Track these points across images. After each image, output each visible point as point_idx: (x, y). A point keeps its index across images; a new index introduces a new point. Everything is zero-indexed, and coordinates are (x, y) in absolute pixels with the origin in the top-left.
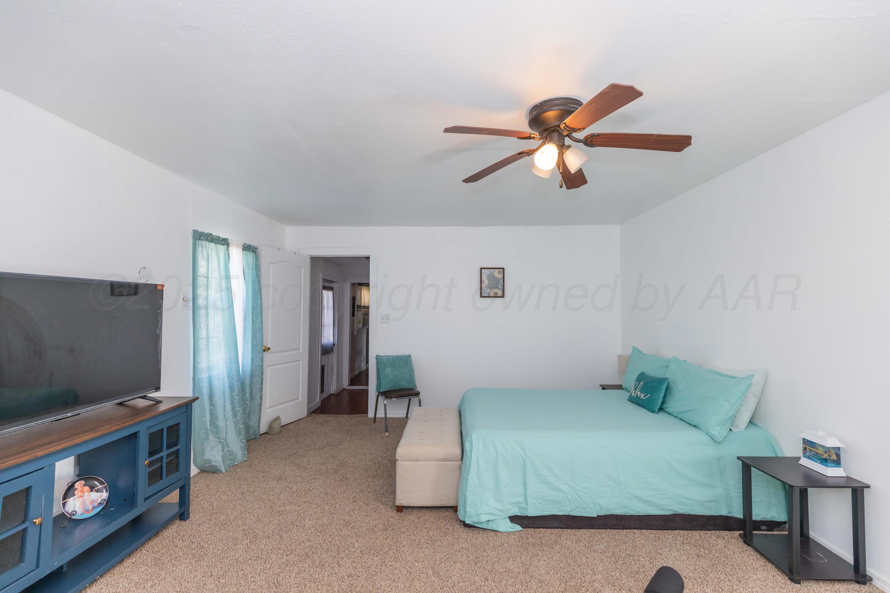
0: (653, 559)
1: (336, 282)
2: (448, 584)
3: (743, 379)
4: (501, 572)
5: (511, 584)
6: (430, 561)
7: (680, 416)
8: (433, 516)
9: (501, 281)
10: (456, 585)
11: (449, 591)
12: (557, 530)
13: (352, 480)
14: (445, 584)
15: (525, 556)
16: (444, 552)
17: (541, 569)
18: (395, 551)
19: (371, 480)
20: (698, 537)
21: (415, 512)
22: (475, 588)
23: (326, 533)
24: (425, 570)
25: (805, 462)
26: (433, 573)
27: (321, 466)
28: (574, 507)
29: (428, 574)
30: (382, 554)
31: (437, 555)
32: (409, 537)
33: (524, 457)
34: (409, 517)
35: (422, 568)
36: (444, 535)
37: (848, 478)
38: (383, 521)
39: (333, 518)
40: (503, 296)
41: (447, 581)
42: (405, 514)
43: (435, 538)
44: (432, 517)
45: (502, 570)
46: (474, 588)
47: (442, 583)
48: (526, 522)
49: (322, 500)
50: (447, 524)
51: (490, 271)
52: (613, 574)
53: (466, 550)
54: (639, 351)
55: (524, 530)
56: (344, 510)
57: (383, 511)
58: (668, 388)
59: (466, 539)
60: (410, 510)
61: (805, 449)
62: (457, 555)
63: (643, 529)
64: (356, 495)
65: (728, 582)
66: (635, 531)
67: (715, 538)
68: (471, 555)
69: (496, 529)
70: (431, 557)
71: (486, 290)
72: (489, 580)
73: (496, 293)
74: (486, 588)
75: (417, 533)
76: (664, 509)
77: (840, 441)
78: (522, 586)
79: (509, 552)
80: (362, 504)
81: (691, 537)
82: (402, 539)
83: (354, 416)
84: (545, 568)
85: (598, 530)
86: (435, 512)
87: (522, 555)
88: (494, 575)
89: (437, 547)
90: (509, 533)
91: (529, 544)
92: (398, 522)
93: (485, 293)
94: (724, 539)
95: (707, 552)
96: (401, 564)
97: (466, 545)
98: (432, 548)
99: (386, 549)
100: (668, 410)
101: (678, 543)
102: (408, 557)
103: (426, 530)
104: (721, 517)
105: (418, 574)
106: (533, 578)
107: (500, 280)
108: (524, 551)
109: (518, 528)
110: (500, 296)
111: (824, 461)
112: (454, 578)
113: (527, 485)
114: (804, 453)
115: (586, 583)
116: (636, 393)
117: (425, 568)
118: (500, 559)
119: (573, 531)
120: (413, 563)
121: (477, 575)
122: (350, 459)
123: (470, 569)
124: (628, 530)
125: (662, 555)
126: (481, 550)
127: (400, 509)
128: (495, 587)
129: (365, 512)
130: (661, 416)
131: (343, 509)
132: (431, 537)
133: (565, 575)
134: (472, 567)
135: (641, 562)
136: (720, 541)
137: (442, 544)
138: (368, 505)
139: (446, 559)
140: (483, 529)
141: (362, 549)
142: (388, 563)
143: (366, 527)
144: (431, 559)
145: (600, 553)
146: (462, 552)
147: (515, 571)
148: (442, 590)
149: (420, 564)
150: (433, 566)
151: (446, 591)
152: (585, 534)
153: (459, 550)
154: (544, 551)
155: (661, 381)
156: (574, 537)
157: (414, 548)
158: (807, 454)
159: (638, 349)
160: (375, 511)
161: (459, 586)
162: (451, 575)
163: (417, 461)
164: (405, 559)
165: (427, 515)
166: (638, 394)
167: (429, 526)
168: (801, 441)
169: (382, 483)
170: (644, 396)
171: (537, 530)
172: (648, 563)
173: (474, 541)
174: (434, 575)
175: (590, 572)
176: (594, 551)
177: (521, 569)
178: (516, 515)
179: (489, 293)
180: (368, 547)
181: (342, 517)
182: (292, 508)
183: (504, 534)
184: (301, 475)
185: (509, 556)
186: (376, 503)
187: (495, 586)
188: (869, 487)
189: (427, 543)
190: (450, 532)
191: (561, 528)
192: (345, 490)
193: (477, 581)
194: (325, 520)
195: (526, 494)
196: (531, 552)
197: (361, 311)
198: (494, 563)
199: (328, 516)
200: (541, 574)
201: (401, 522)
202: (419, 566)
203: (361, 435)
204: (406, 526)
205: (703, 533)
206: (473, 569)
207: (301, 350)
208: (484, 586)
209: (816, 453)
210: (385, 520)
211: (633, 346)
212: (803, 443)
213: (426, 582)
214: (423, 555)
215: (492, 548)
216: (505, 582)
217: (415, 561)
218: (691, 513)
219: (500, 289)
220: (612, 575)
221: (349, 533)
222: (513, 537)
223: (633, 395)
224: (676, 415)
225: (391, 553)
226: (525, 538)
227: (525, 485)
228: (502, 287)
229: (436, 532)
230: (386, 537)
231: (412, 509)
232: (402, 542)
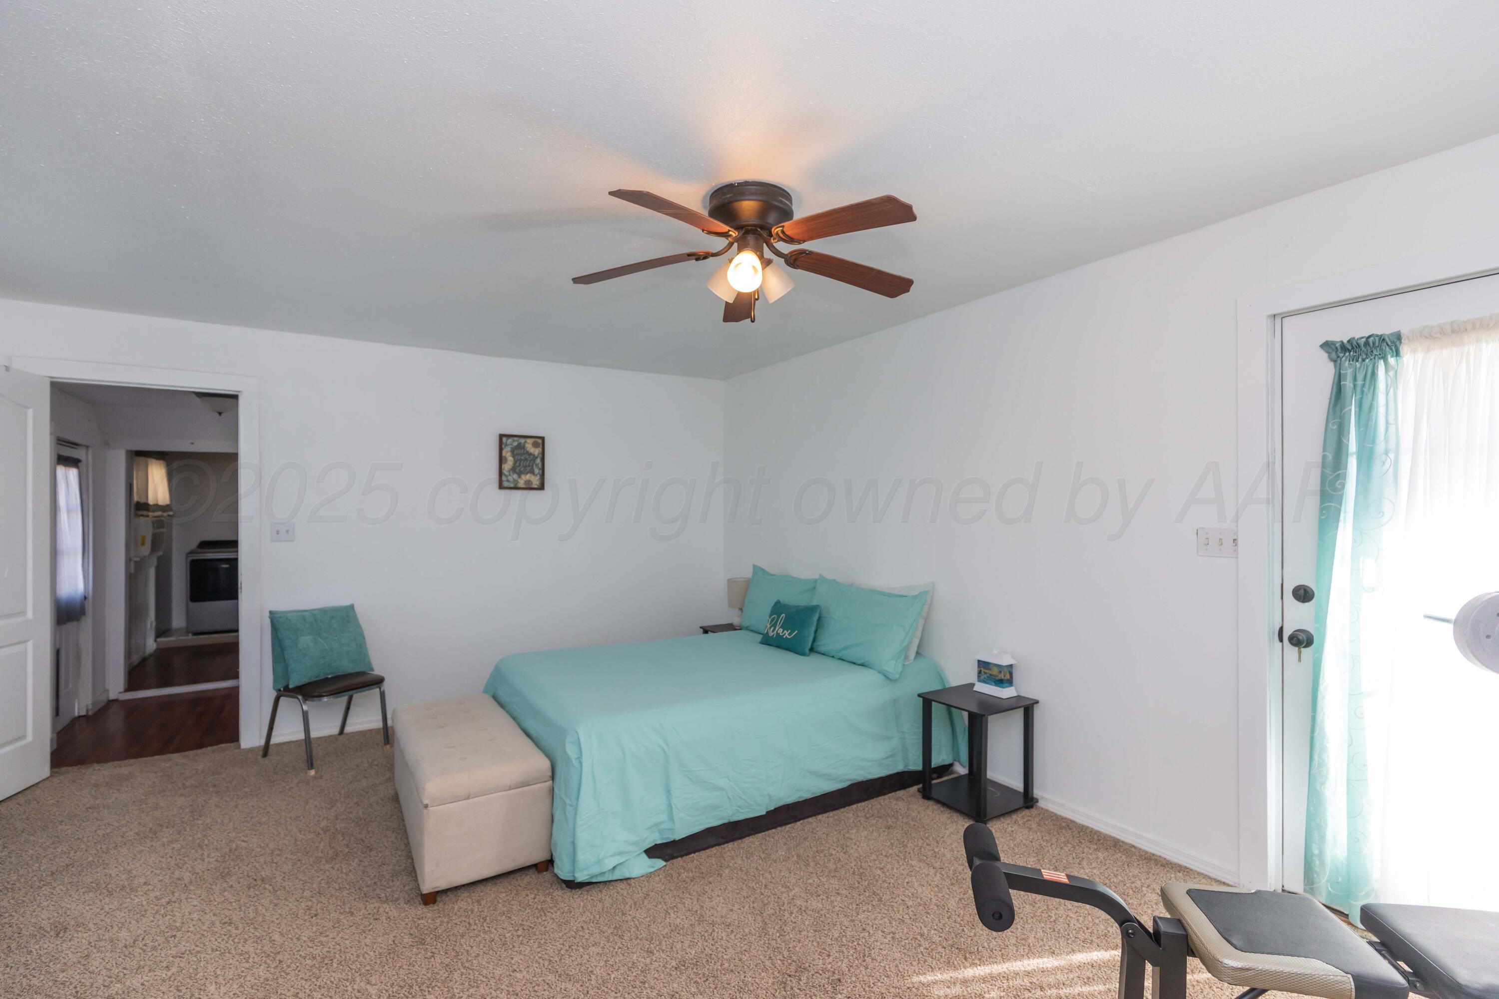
0: (845, 848)
1: (87, 447)
2: (592, 982)
3: (915, 597)
4: (667, 934)
5: (690, 945)
6: (541, 961)
7: (839, 655)
8: (503, 890)
9: (538, 461)
10: (607, 979)
11: (600, 993)
12: (714, 850)
13: (279, 879)
14: (587, 985)
15: (689, 899)
16: (558, 939)
17: (719, 909)
18: (463, 970)
19: (328, 867)
20: (879, 806)
21: (464, 894)
22: (639, 972)
23: (281, 994)
24: (540, 979)
25: (980, 687)
26: (557, 978)
27: (173, 873)
28: (737, 808)
29: (550, 982)
30: (439, 985)
31: (548, 948)
32: (477, 939)
33: (666, 748)
34: (456, 907)
35: (533, 977)
36: (543, 914)
37: (1019, 697)
38: (405, 931)
39: (280, 962)
40: (542, 487)
41: (588, 980)
42: (445, 904)
43: (528, 924)
44: (502, 892)
45: (666, 931)
46: (637, 972)
47: (581, 986)
48: (669, 851)
49: (225, 938)
50: (536, 895)
51: (518, 441)
52: (810, 881)
53: (593, 923)
54: (763, 571)
55: (669, 863)
56: (298, 939)
57: (394, 913)
58: (819, 619)
59: (583, 907)
60: (451, 895)
61: (980, 672)
62: (583, 936)
63: (819, 814)
64: (309, 903)
65: (927, 847)
66: (810, 819)
67: (895, 802)
68: (606, 928)
69: (628, 876)
70: (540, 955)
71: (510, 475)
72: (655, 952)
73: (528, 482)
74: (656, 964)
75: (489, 927)
76: (842, 781)
77: (1013, 658)
78: (707, 941)
79: (662, 903)
80: (334, 915)
81: (872, 808)
82: (465, 946)
83: (199, 751)
84: (724, 905)
85: (767, 833)
86: (505, 882)
87: (684, 900)
88: (658, 943)
89: (540, 937)
90: (649, 876)
91: (684, 881)
92: (438, 921)
93: (508, 481)
94: (903, 800)
95: (894, 820)
96: (489, 986)
97: (589, 915)
98: (532, 941)
99: (443, 974)
100: (822, 649)
101: (862, 819)
102: (495, 971)
103: (504, 916)
104: (898, 773)
105: (531, 989)
106: (716, 924)
107: (537, 458)
108: (683, 892)
109: (660, 863)
110: (536, 486)
111: (1000, 682)
112: (597, 971)
113: (672, 792)
114: (979, 677)
115: (786, 905)
116: (775, 632)
117: (537, 976)
118: (654, 917)
119: (736, 844)
120: (510, 975)
121: (633, 953)
122: (246, 839)
123: (617, 948)
124: (801, 822)
125: (851, 839)
126: (618, 915)
127: (430, 899)
128: (668, 958)
129: (354, 928)
130: (814, 659)
131: (294, 938)
132: (521, 925)
133: (755, 905)
134: (618, 944)
135: (834, 856)
136: (901, 804)
137: (547, 929)
138: (352, 914)
139: (568, 947)
140: (605, 882)
141: (391, 993)
142: (461, 994)
143: (374, 952)
144: (540, 958)
145: (783, 860)
146: (588, 929)
147: (686, 926)
148: (588, 995)
149: (525, 973)
150: (550, 967)
151: (595, 995)
152: (753, 842)
153: (582, 927)
154: (711, 883)
155: (811, 610)
156: (742, 851)
157: (498, 953)
158: (982, 677)
159: (762, 569)
160: (376, 919)
161: (612, 978)
162: (590, 969)
163: (468, 798)
164: (492, 975)
165: (491, 893)
166: (779, 632)
167: (505, 909)
168: (976, 664)
169: (359, 865)
170: (789, 634)
171: (687, 858)
172: (842, 854)
173: (600, 906)
174: (560, 979)
175: (783, 890)
176: (775, 861)
177: (692, 918)
178: (656, 845)
179: (516, 482)
180: (402, 983)
181: (303, 954)
182: (146, 978)
183: (641, 879)
184: (124, 905)
185: (665, 907)
186: (367, 903)
187: (668, 956)
188: (1037, 702)
189: (519, 936)
190: (551, 905)
191: (719, 844)
192: (276, 901)
193: (637, 960)
194: (262, 972)
195: (671, 807)
196: (694, 891)
197: (148, 516)
198: (649, 925)
199: (265, 963)
200: (723, 915)
201: (446, 920)
202: (524, 977)
203: (245, 787)
204: (461, 922)
205: (880, 799)
206: (621, 946)
207: (30, 615)
208: (651, 964)
209: (991, 675)
210: (408, 927)
211: (754, 565)
212: (979, 666)
213: (552, 995)
214: (522, 957)
215: (633, 906)
216: (679, 946)
217: (513, 972)
218: (870, 777)
219: (537, 475)
220: (810, 884)
221: (340, 976)
222: (657, 878)
223: (771, 634)
224: (832, 654)
225: (456, 975)
226: (675, 875)
227: (668, 792)
228: (541, 471)
229: (524, 914)
230: (430, 954)
231: (455, 893)
232: (467, 951)
